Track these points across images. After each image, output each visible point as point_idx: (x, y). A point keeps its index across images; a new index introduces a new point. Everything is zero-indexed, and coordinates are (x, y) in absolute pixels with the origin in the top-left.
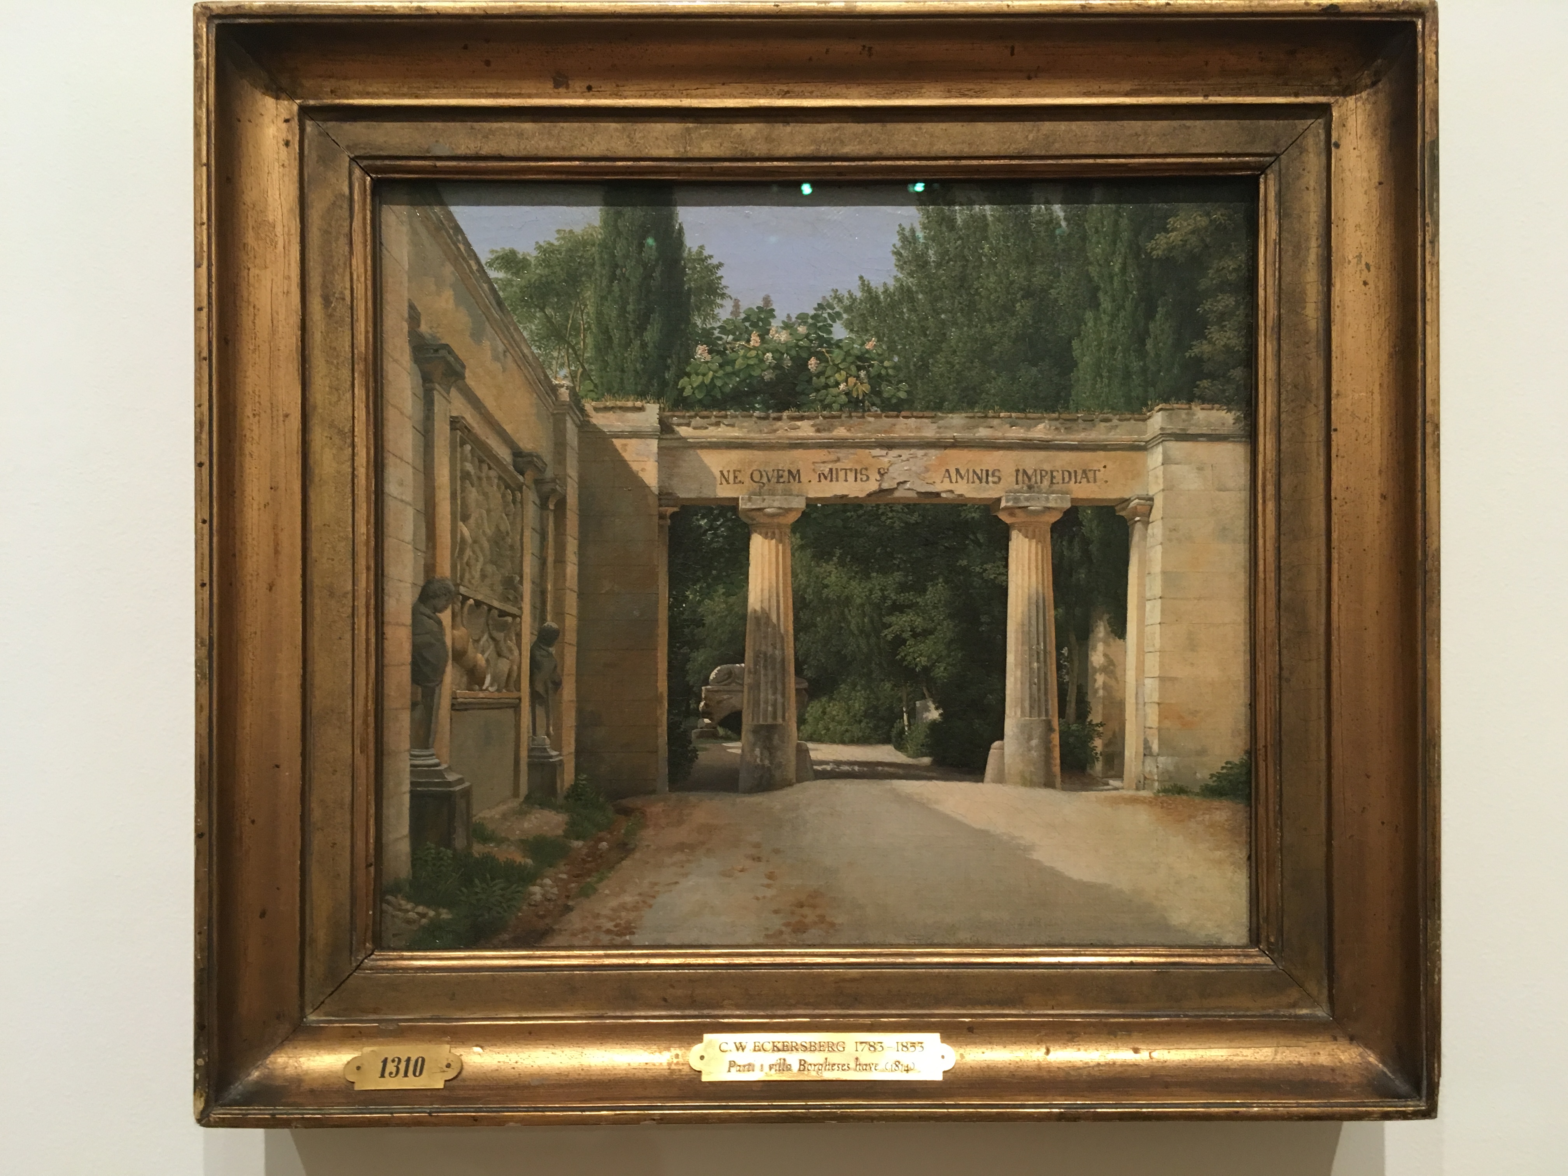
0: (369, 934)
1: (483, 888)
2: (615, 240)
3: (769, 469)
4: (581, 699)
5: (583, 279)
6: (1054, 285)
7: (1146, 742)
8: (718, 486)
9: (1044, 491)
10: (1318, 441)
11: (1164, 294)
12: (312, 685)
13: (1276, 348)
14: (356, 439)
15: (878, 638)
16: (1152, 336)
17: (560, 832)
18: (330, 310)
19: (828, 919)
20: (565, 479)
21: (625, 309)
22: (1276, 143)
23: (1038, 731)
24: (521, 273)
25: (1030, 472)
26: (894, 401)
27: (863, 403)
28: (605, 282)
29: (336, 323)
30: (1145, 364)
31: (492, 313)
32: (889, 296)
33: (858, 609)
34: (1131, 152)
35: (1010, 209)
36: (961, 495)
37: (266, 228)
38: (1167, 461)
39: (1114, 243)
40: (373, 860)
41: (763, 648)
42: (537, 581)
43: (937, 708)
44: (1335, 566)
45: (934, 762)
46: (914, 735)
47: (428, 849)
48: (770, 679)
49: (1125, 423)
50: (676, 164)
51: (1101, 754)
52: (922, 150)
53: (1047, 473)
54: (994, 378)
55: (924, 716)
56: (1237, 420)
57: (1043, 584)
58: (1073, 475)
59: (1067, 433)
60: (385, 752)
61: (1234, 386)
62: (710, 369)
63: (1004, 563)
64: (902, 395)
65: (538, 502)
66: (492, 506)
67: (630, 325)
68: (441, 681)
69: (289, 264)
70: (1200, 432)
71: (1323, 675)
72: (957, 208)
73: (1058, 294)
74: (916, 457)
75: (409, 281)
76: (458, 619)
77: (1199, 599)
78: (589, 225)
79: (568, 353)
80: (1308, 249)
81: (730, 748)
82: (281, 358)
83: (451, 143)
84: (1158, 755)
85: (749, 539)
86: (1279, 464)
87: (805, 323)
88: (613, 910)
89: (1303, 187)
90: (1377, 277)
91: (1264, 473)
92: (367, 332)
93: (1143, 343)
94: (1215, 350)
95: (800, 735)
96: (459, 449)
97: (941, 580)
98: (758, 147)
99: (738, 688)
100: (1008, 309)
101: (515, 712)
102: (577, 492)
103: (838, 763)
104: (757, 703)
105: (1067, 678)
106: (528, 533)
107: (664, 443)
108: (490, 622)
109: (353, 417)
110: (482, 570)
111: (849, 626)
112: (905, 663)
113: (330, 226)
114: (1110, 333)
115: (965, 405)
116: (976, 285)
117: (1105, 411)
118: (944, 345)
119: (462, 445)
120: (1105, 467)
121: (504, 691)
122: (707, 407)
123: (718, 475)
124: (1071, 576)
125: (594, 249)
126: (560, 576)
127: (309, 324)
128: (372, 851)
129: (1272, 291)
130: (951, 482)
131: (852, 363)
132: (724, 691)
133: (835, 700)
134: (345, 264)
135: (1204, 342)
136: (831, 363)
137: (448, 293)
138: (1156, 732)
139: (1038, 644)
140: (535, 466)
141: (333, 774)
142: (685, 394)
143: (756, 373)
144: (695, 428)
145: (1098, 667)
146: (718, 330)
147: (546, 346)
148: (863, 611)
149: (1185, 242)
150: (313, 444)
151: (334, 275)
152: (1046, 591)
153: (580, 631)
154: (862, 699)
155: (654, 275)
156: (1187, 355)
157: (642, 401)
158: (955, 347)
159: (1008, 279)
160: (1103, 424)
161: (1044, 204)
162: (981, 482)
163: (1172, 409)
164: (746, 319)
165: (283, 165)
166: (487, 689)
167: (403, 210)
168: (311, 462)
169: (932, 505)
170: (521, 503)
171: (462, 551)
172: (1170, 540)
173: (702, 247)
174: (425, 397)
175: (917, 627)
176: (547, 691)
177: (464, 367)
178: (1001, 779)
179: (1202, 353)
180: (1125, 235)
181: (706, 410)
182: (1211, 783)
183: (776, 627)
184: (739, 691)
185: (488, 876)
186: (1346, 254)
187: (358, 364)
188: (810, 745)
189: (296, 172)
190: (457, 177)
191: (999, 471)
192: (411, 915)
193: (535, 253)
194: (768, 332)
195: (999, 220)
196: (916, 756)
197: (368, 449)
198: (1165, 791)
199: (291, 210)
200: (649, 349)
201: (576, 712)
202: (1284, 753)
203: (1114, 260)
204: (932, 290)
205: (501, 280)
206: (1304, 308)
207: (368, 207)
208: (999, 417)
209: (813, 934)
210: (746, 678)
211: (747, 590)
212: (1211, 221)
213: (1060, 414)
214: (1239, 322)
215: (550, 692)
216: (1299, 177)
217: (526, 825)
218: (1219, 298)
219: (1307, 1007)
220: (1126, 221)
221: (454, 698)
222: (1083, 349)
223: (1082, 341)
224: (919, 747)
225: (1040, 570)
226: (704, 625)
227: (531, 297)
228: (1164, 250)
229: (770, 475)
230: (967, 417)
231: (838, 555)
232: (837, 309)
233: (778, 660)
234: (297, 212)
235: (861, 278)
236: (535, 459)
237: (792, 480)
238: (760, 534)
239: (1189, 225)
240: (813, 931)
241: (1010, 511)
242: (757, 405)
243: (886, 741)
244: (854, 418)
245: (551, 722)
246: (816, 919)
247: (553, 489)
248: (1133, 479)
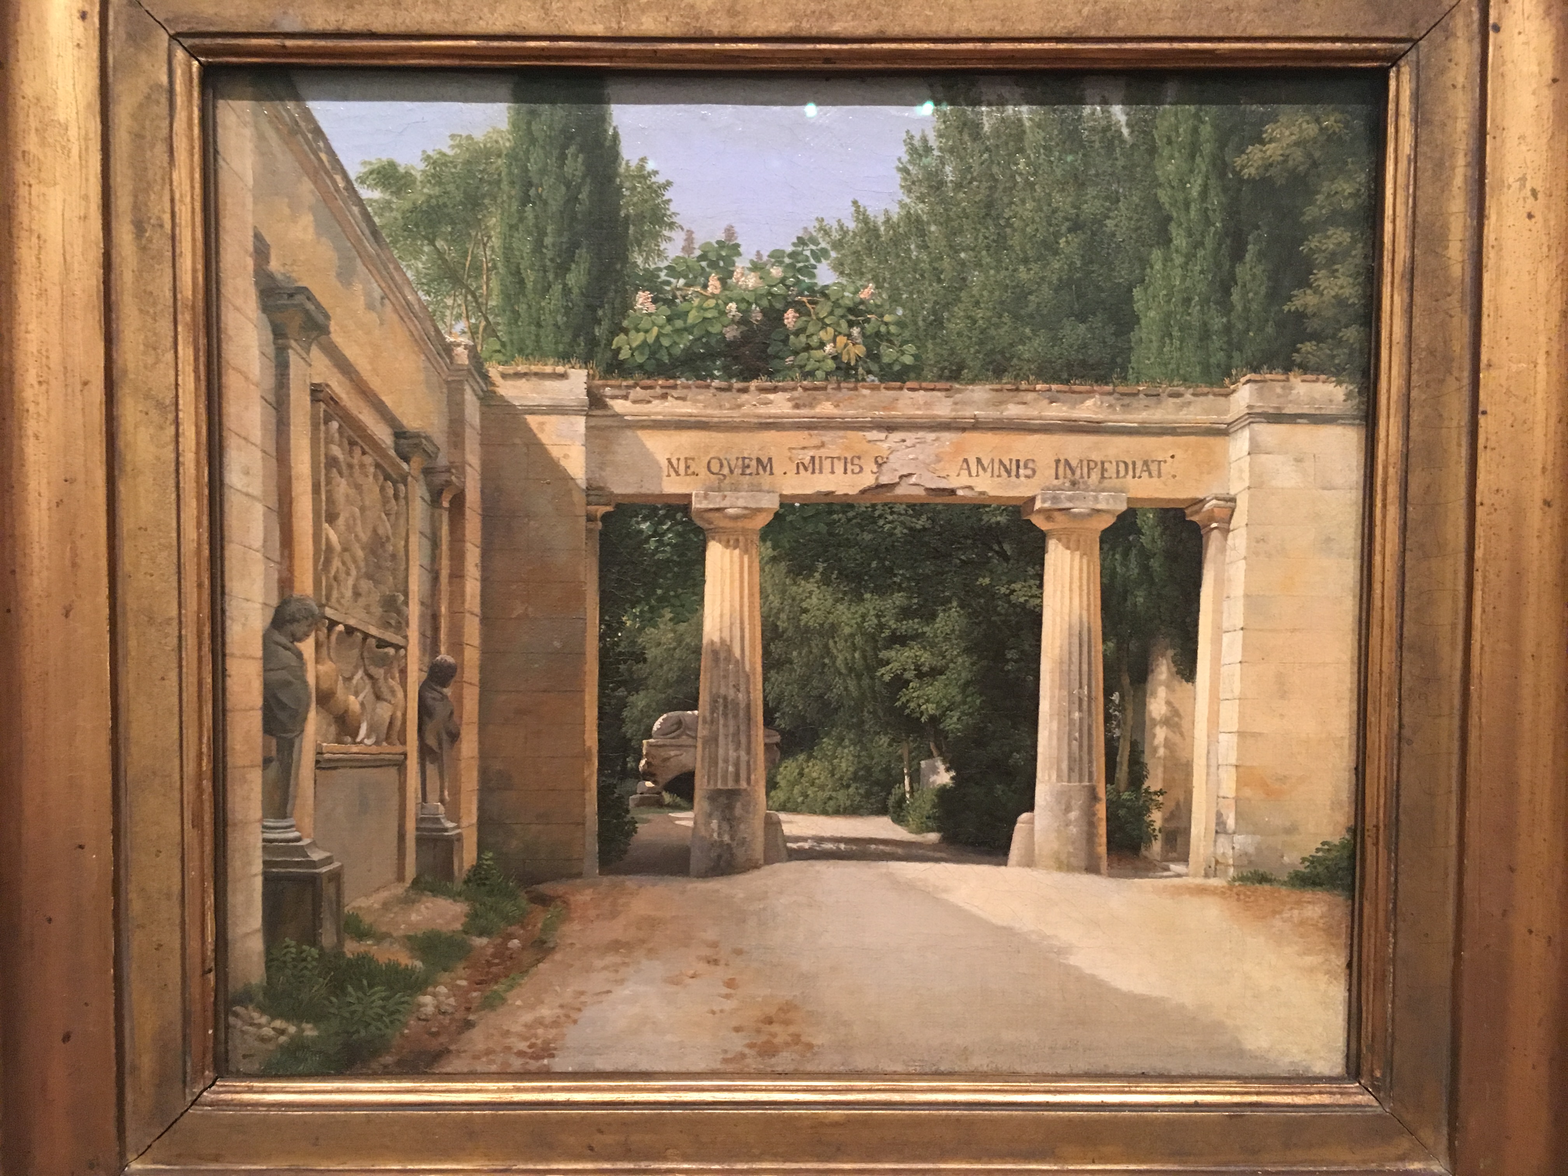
0: (209, 1058)
1: (358, 998)
2: (528, 150)
3: (732, 457)
4: (484, 755)
5: (486, 201)
6: (1111, 214)
7: (1219, 815)
8: (665, 478)
9: (1092, 487)
10: (1459, 427)
11: (1258, 227)
12: (127, 739)
13: (1407, 300)
14: (181, 415)
15: (872, 678)
16: (1239, 284)
17: (458, 926)
18: (144, 242)
19: (804, 1039)
20: (464, 468)
21: (542, 241)
22: (1413, 24)
23: (1079, 802)
24: (403, 194)
25: (1074, 463)
26: (897, 368)
27: (856, 369)
28: (515, 206)
29: (153, 258)
30: (1229, 321)
31: (365, 247)
32: (892, 227)
33: (846, 641)
34: (1220, 34)
35: (1054, 111)
36: (983, 493)
37: (56, 130)
38: (1255, 449)
39: (1193, 157)
40: (213, 964)
41: (723, 691)
42: (428, 601)
43: (948, 770)
44: (1478, 595)
45: (944, 839)
46: (917, 804)
47: (287, 947)
48: (731, 730)
49: (1202, 398)
50: (609, 46)
51: (1160, 831)
52: (938, 28)
53: (1096, 464)
54: (1030, 339)
55: (931, 780)
56: (1349, 396)
57: (1088, 610)
58: (1131, 466)
59: (1124, 413)
60: (230, 822)
61: (1346, 351)
62: (654, 324)
63: (1038, 582)
64: (908, 360)
65: (427, 497)
66: (367, 503)
67: (548, 263)
68: (302, 731)
69: (87, 180)
70: (1300, 411)
71: (1457, 735)
72: (984, 109)
73: (1116, 225)
74: (925, 442)
75: (255, 203)
76: (324, 651)
77: (1294, 630)
78: (494, 128)
79: (466, 300)
80: (1453, 169)
81: (679, 819)
82: (78, 306)
83: (304, 15)
84: (1234, 833)
85: (704, 551)
86: (1406, 456)
87: (780, 263)
88: (526, 1026)
89: (1449, 84)
90: (1548, 208)
91: (1385, 468)
92: (194, 271)
93: (1227, 292)
94: (1323, 302)
95: (770, 803)
96: (322, 427)
97: (955, 604)
98: (718, 22)
99: (690, 741)
100: (1050, 247)
101: (399, 771)
102: (479, 485)
103: (821, 840)
104: (714, 762)
105: (1117, 733)
106: (414, 540)
107: (594, 422)
108: (366, 654)
109: (177, 384)
110: (355, 587)
111: (834, 663)
112: (907, 711)
113: (144, 128)
114: (1184, 278)
115: (990, 374)
116: (1007, 213)
117: (1175, 383)
118: (963, 294)
119: (326, 423)
120: (1173, 457)
121: (384, 744)
122: (650, 375)
123: (664, 463)
124: (1126, 600)
125: (500, 161)
126: (458, 595)
127: (116, 259)
128: (210, 953)
129: (1403, 224)
130: (970, 475)
131: (842, 317)
132: (672, 746)
133: (816, 758)
134: (163, 179)
135: (1309, 291)
136: (814, 317)
137: (307, 219)
138: (1232, 802)
139: (1081, 687)
140: (425, 451)
141: (157, 856)
142: (621, 357)
143: (715, 329)
144: (634, 402)
145: (1158, 718)
146: (665, 271)
147: (438, 291)
148: (853, 644)
149: (1286, 158)
150: (122, 421)
151: (149, 196)
152: (1092, 620)
153: (483, 669)
154: (851, 758)
155: (580, 196)
156: (1286, 308)
157: (564, 365)
158: (977, 296)
159: (1050, 205)
160: (1172, 400)
161: (1100, 104)
162: (1009, 476)
163: (1265, 381)
164: (702, 258)
165: (78, 45)
166: (361, 742)
167: (245, 107)
168: (121, 443)
169: (945, 505)
170: (406, 498)
171: (328, 562)
172: (1257, 554)
173: (643, 160)
174: (277, 356)
175: (923, 664)
176: (440, 745)
177: (327, 317)
178: (1029, 862)
179: (1306, 306)
180: (1207, 148)
181: (649, 378)
182: (1302, 868)
183: (739, 664)
184: (690, 746)
185: (365, 982)
186: (1506, 175)
187: (183, 314)
188: (783, 816)
189: (95, 54)
190: (313, 61)
191: (1033, 461)
192: (267, 1031)
193: (422, 166)
194: (730, 274)
195: (1039, 126)
196: (920, 831)
197: (197, 426)
198: (1242, 879)
199: (89, 105)
200: (573, 296)
201: (479, 771)
202: (1402, 837)
203: (1192, 180)
204: (949, 219)
205: (376, 201)
206: (1447, 247)
207: (196, 101)
208: (1034, 390)
209: (784, 1060)
210: (700, 727)
211: (702, 615)
212: (1321, 129)
213: (1115, 386)
214: (1356, 266)
215: (445, 745)
216: (1443, 71)
217: (414, 917)
218: (1329, 233)
219: (1419, 1161)
220: (1208, 128)
221: (320, 753)
222: (1147, 300)
223: (1146, 290)
224: (924, 819)
225: (1085, 591)
226: (645, 660)
227: (417, 225)
228: (1257, 169)
229: (733, 463)
230: (993, 390)
231: (821, 570)
232: (823, 245)
233: (743, 705)
234: (97, 107)
235: (855, 203)
236: (424, 441)
237: (761, 471)
238: (720, 541)
239: (1292, 134)
240: (785, 1054)
241: (1048, 514)
242: (716, 372)
243: (882, 811)
244: (844, 391)
245: (446, 784)
246: (789, 1039)
247: (447, 481)
248: (1209, 473)
